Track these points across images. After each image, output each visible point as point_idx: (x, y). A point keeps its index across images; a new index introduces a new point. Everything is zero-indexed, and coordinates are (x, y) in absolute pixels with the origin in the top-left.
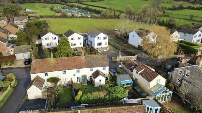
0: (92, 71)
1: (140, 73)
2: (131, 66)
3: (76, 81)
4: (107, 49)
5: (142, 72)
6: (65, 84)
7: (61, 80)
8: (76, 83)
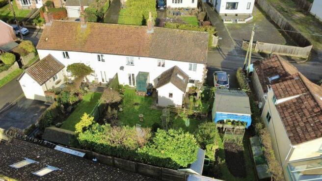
0: (163, 66)
1: (280, 104)
2: (271, 75)
3: (127, 83)
4: (246, 20)
5: (288, 102)
6: (105, 82)
7: (96, 72)
8: (127, 85)
